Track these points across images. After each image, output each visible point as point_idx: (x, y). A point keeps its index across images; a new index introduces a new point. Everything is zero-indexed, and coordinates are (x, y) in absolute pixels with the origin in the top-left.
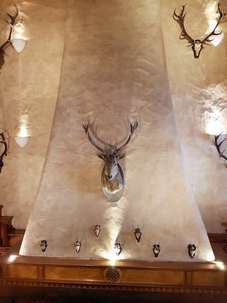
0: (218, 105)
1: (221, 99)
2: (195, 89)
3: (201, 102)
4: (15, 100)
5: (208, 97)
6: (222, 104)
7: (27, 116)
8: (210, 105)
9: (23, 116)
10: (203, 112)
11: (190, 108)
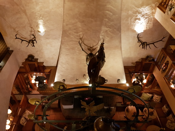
0: (144, 17)
1: (146, 14)
2: (135, 8)
3: (136, 15)
4: (33, 12)
5: (140, 13)
6: (146, 16)
7: (42, 20)
8: (140, 17)
9: (40, 20)
10: (136, 20)
11: (130, 18)
